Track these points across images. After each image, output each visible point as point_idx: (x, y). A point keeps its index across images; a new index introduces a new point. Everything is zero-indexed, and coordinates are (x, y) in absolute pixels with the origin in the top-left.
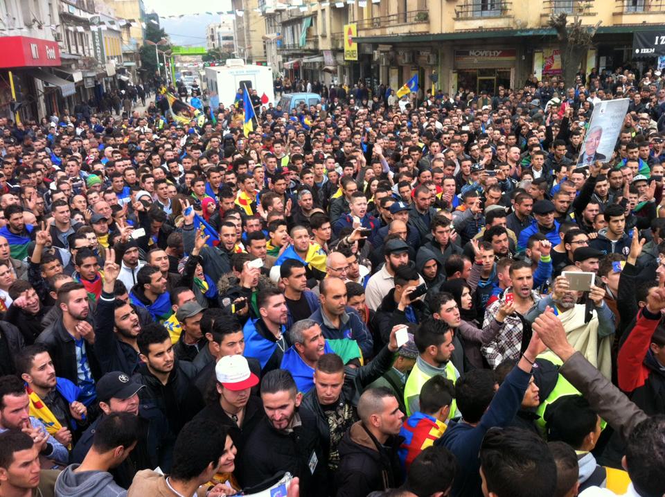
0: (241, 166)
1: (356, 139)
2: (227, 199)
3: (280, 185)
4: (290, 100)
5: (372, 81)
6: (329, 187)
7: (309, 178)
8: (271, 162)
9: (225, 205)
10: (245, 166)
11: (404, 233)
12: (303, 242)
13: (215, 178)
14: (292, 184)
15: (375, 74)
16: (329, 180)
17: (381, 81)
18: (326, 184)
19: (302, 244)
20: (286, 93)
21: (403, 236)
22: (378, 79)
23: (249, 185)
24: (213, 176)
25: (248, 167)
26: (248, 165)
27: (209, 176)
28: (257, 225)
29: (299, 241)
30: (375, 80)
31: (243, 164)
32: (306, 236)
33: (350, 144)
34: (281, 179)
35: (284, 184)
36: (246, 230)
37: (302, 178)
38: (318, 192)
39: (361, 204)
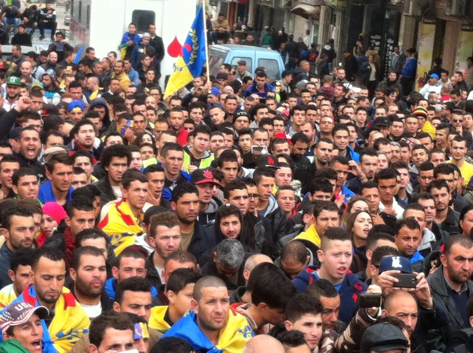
0: (117, 160)
1: (340, 137)
2: (82, 212)
3: (188, 203)
4: (223, 55)
5: (383, 43)
6: (277, 221)
7: (242, 197)
8: (173, 158)
9: (77, 224)
10: (124, 161)
11: (413, 315)
12: (218, 313)
13: (62, 174)
14: (211, 206)
15: (392, 31)
16: (279, 209)
17: (400, 44)
18: (272, 216)
19: (213, 314)
20: (216, 43)
21: (411, 322)
22: (396, 40)
23: (136, 194)
24: (59, 171)
25: (128, 164)
26: (130, 159)
27: (51, 168)
28: (138, 270)
29: (210, 308)
30: (390, 41)
31: (121, 156)
32: (223, 300)
33: (329, 146)
34: (191, 192)
35: (195, 202)
36: (115, 275)
37: (227, 196)
38: (255, 228)
39: (340, 253)
